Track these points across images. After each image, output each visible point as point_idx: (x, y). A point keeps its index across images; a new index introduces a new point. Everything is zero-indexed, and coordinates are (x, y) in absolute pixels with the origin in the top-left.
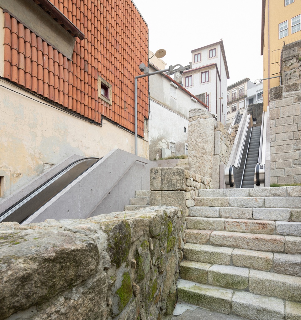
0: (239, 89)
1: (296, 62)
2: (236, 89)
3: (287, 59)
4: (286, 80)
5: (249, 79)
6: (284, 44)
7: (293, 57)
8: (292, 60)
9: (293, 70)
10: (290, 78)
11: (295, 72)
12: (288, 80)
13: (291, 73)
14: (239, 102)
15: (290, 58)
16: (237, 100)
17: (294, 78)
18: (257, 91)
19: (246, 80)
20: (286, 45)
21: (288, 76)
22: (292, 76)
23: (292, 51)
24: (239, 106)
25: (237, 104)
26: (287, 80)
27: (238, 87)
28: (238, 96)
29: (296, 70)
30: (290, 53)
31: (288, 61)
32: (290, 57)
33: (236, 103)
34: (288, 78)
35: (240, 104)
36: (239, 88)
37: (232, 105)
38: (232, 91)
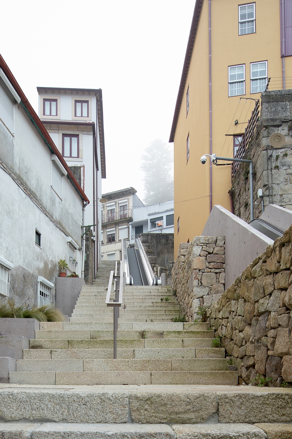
0: (119, 204)
1: (288, 134)
2: (114, 203)
3: (271, 123)
4: (269, 168)
5: (136, 192)
6: (267, 88)
7: (283, 122)
8: (280, 128)
9: (283, 150)
10: (277, 167)
11: (286, 155)
12: (273, 171)
13: (277, 157)
14: (119, 228)
15: (277, 123)
16: (117, 224)
17: (285, 168)
18: (149, 215)
19: (131, 191)
20: (269, 92)
21: (272, 160)
22: (281, 162)
23: (280, 108)
24: (118, 235)
25: (116, 230)
26: (271, 168)
27: (117, 200)
28: (117, 217)
29: (288, 153)
30: (276, 112)
31: (273, 128)
32: (276, 120)
33: (114, 229)
34: (274, 165)
35: (120, 231)
36: (119, 202)
37: (107, 230)
38: (107, 205)
